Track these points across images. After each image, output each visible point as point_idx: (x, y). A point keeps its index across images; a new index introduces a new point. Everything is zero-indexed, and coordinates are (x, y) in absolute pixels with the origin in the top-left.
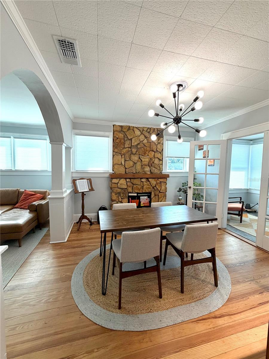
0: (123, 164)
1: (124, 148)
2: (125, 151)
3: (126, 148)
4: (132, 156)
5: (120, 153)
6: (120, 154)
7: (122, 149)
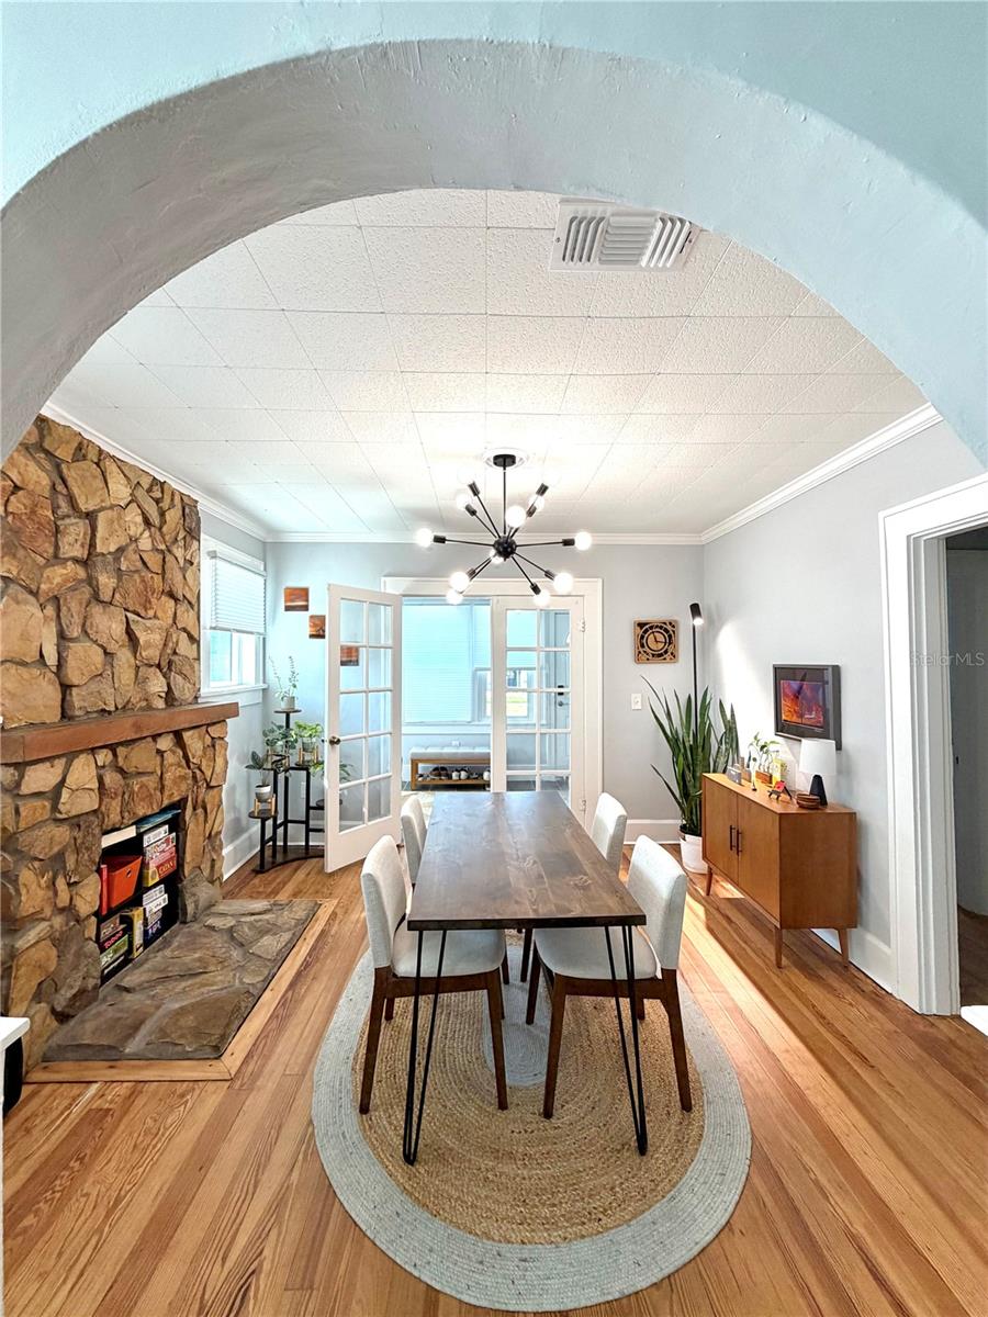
0: (52, 659)
1: (57, 558)
2: (57, 580)
3: (67, 560)
4: (97, 609)
5: (34, 587)
6: (31, 592)
7: (41, 561)
